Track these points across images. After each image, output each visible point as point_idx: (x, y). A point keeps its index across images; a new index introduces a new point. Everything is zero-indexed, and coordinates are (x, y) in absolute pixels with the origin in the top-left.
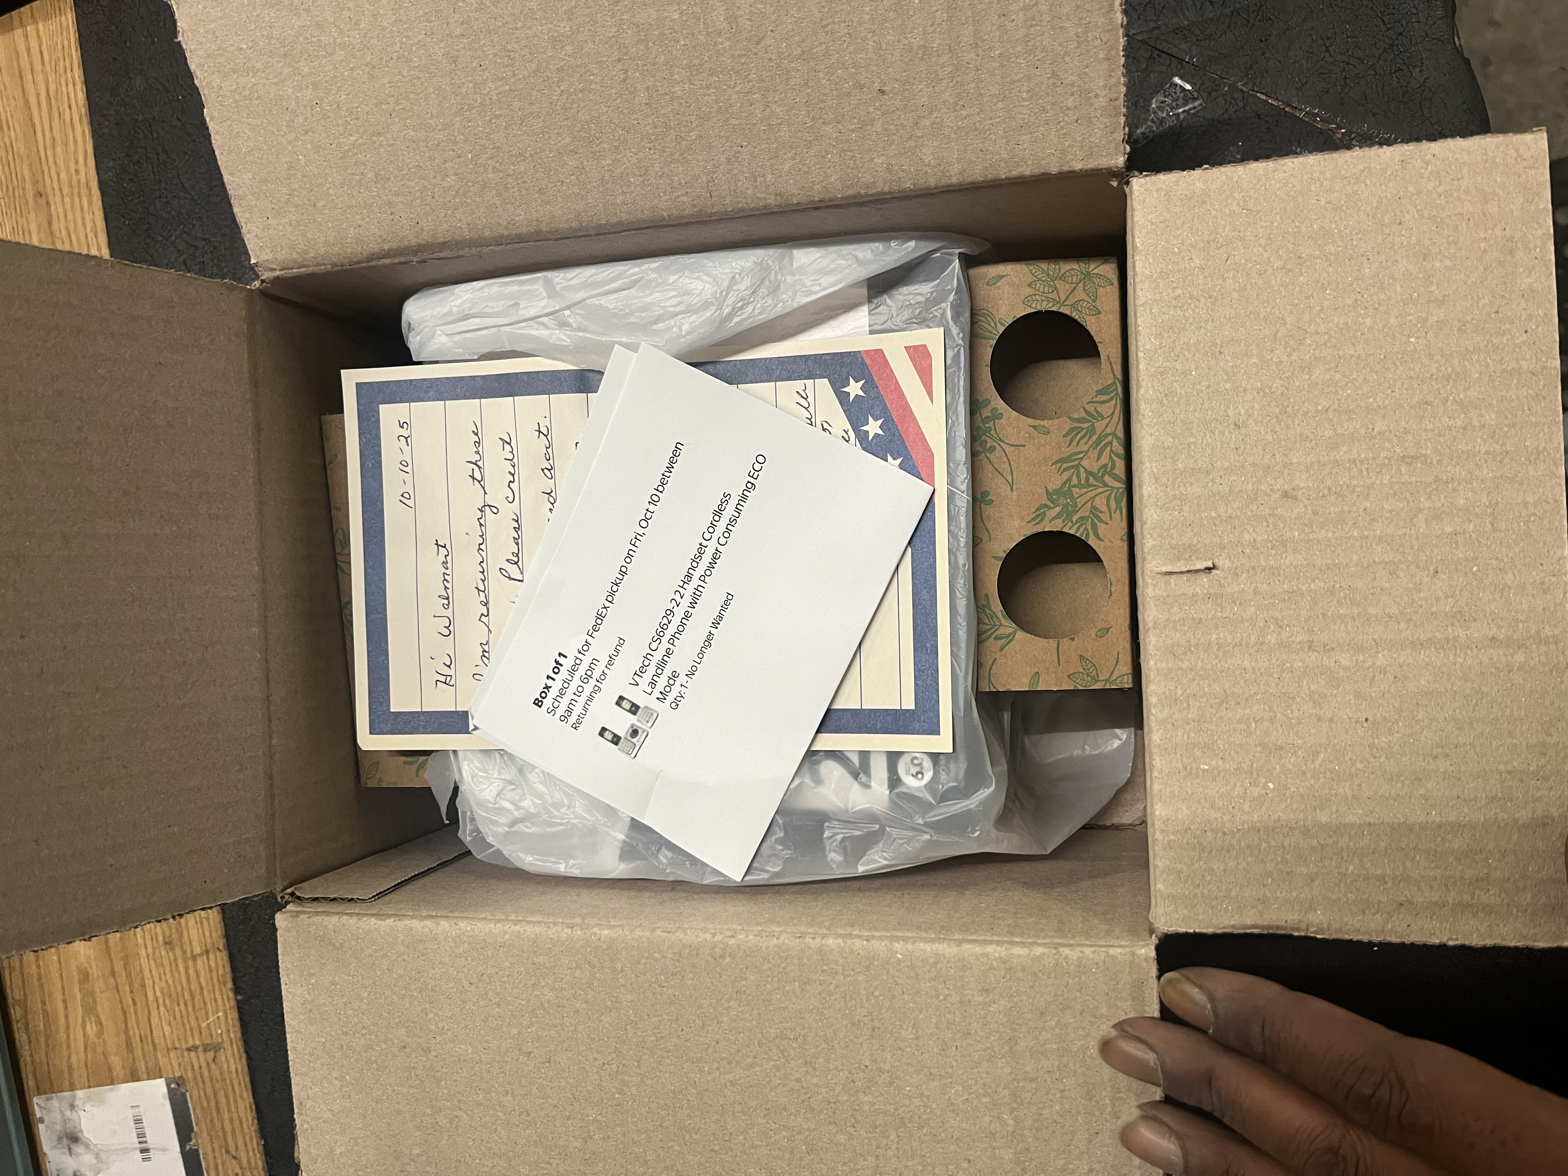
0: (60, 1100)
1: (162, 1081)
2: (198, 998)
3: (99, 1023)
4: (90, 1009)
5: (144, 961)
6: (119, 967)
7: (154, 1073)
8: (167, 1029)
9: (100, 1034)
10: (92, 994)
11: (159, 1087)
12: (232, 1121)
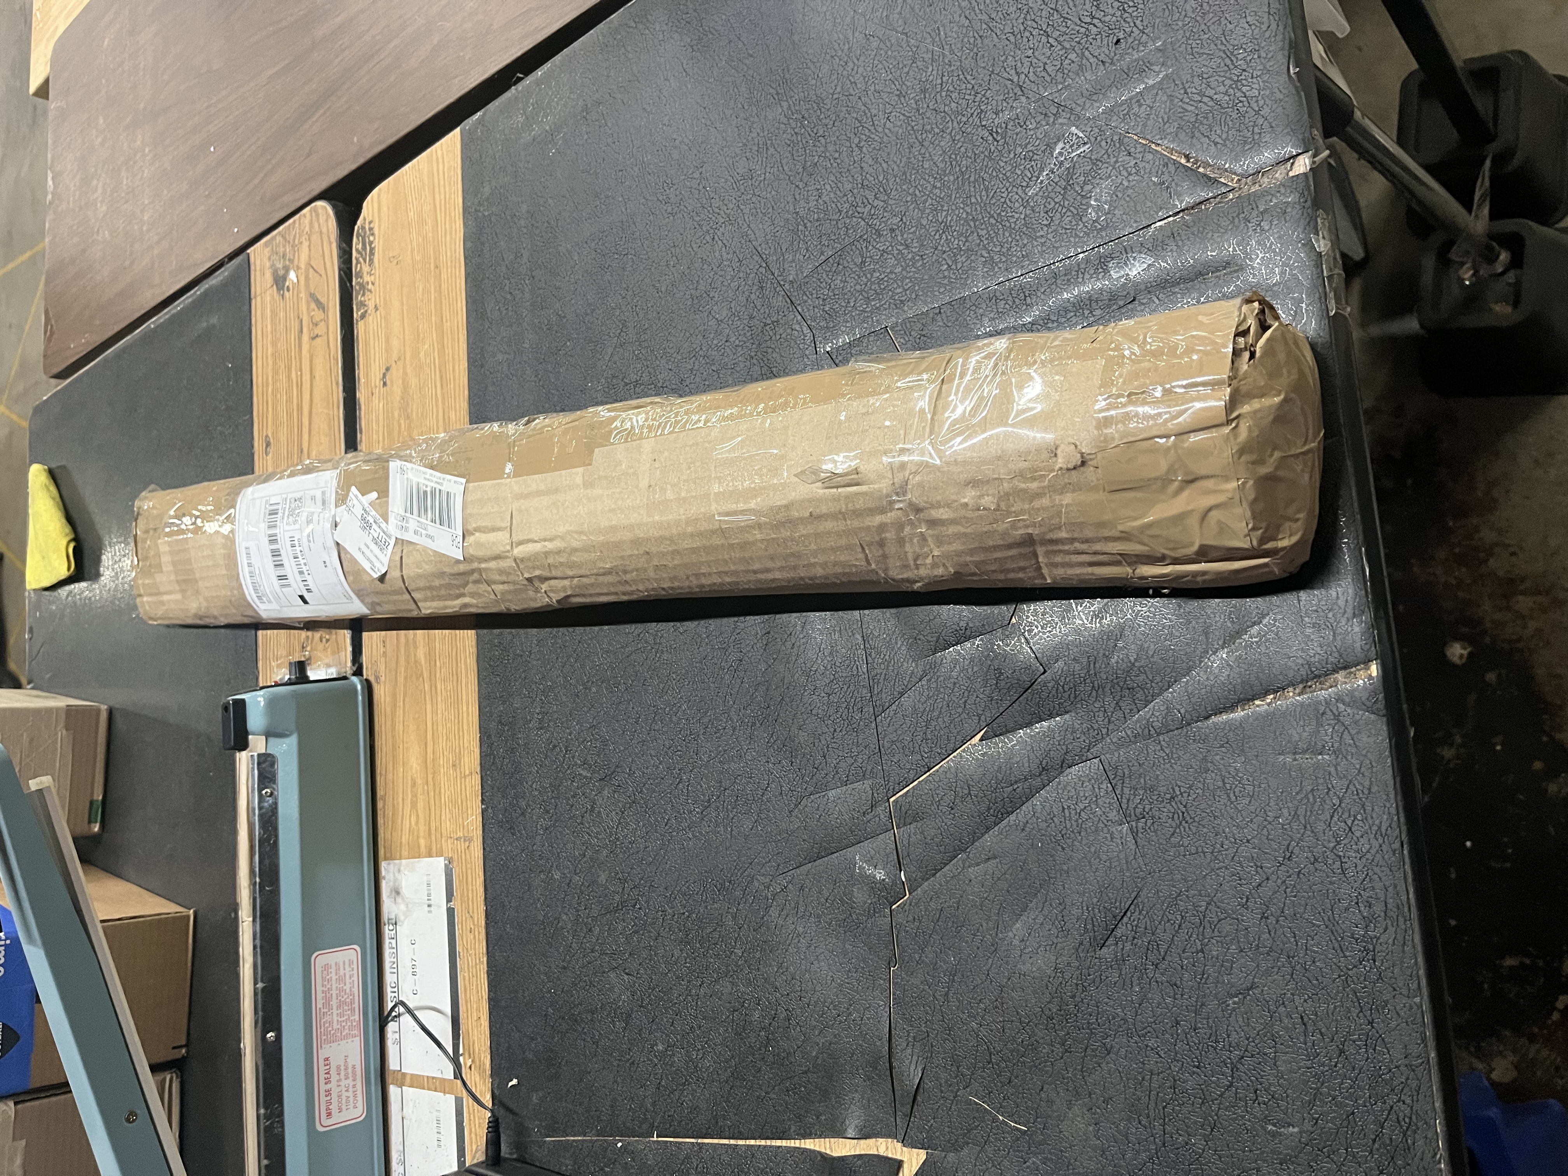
0: (395, 864)
1: (442, 858)
2: (464, 804)
3: (418, 816)
4: (414, 805)
5: (442, 775)
6: (430, 779)
7: (440, 854)
8: (448, 823)
9: (417, 823)
10: (416, 796)
11: (441, 862)
12: (472, 890)
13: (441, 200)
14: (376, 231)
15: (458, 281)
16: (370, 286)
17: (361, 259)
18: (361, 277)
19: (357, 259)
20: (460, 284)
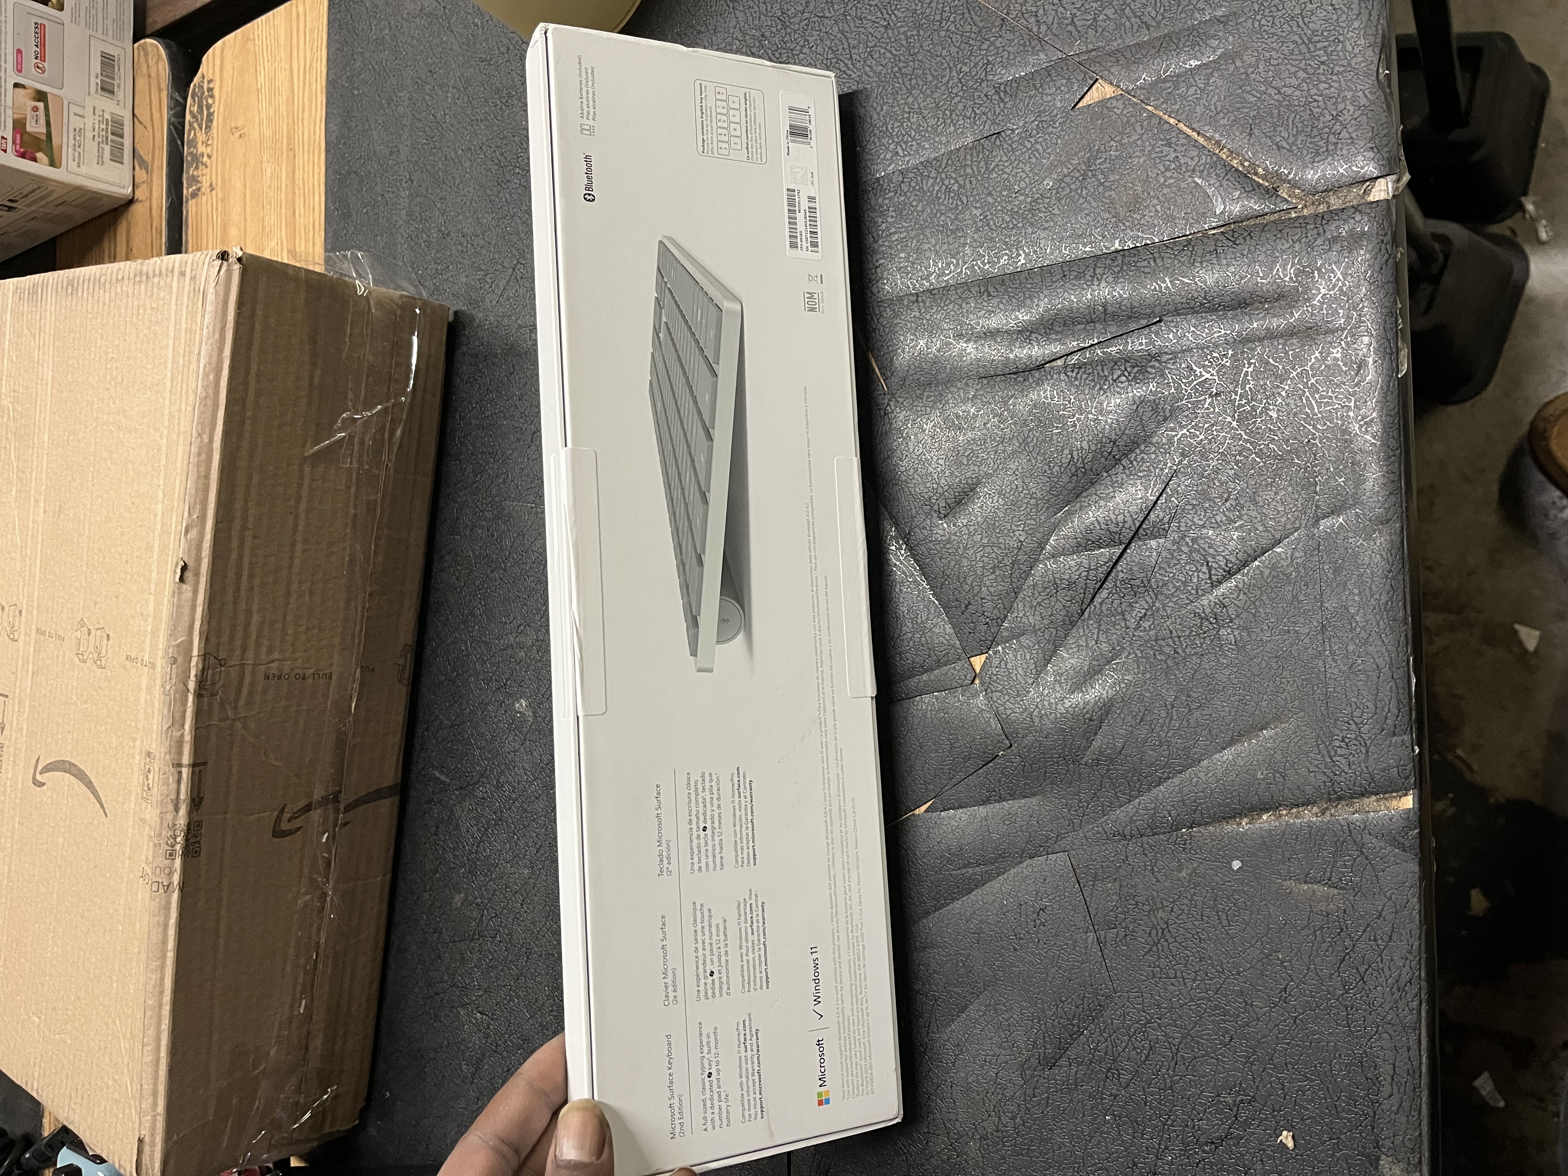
13: (299, 68)
14: (216, 92)
15: (316, 170)
16: (205, 159)
17: (196, 125)
18: (195, 147)
19: (191, 124)
20: (319, 174)
